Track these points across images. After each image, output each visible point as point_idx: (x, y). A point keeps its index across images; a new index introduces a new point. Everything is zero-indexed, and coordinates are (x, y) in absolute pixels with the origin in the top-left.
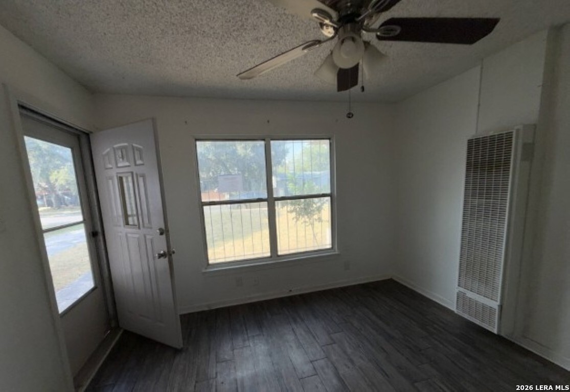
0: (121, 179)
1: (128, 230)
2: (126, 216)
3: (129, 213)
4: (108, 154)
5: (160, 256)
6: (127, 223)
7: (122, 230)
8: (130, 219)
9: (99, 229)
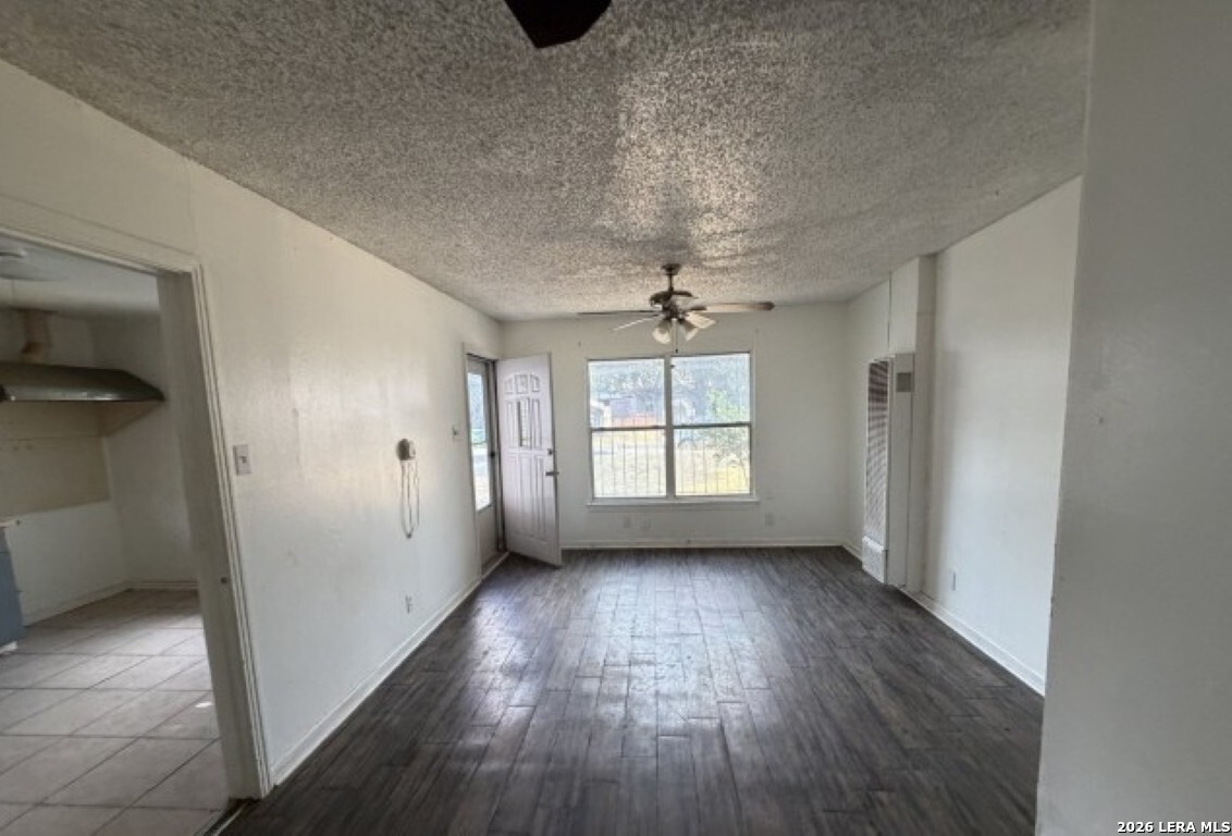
0: (519, 404)
1: (522, 450)
2: (521, 440)
3: (524, 435)
4: (510, 381)
5: (548, 474)
6: (521, 445)
7: (517, 451)
8: (524, 443)
9: (496, 449)
